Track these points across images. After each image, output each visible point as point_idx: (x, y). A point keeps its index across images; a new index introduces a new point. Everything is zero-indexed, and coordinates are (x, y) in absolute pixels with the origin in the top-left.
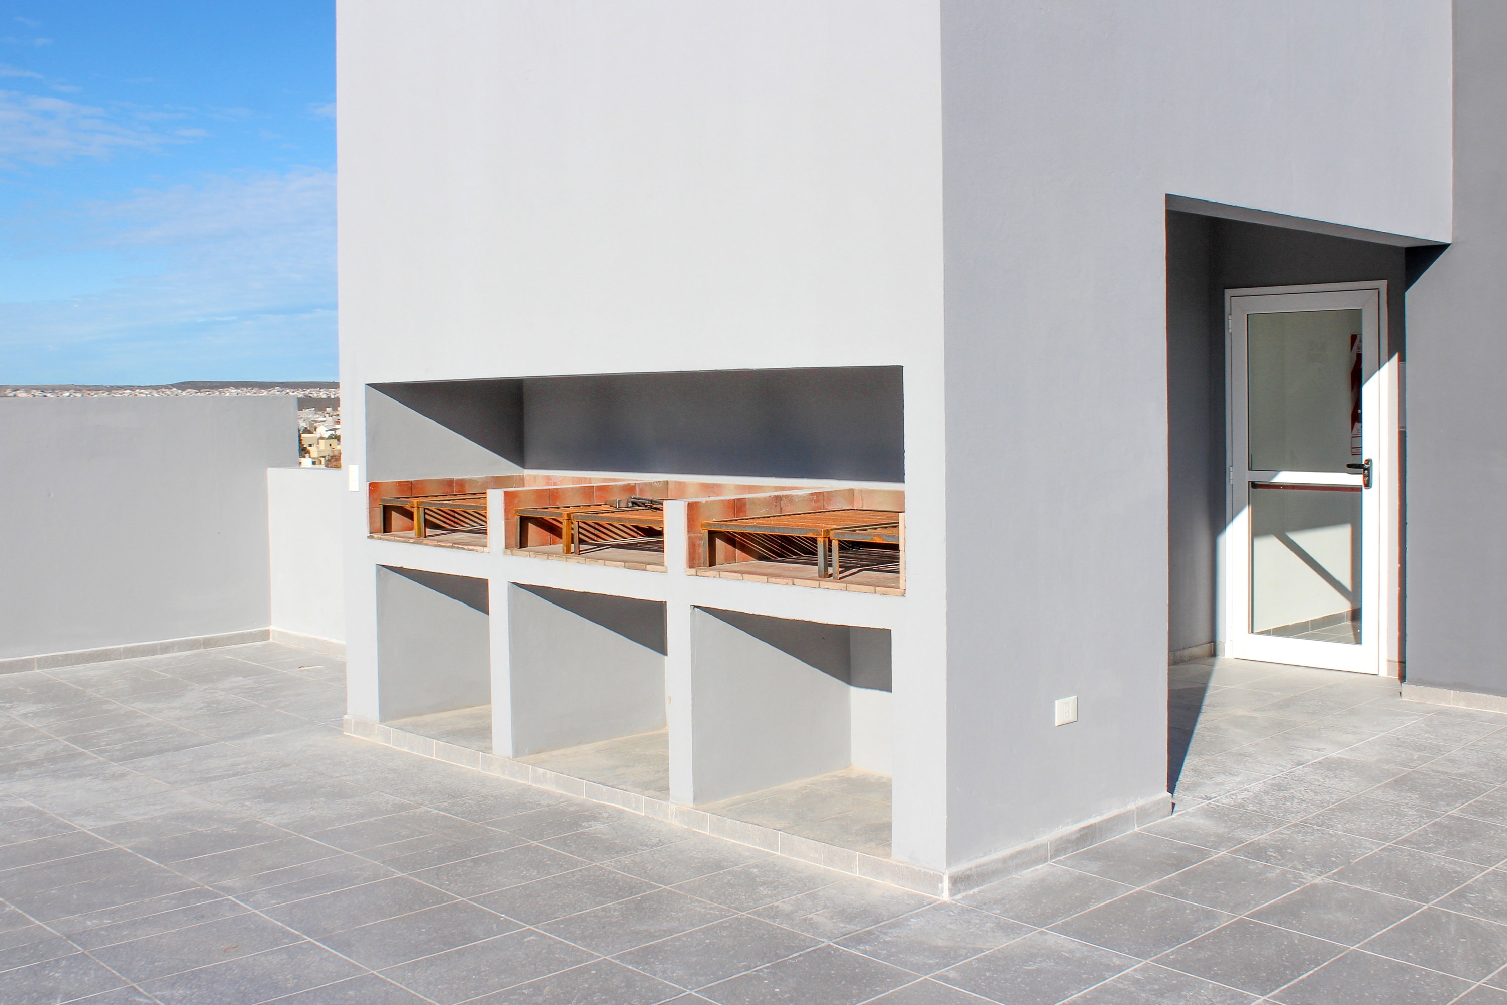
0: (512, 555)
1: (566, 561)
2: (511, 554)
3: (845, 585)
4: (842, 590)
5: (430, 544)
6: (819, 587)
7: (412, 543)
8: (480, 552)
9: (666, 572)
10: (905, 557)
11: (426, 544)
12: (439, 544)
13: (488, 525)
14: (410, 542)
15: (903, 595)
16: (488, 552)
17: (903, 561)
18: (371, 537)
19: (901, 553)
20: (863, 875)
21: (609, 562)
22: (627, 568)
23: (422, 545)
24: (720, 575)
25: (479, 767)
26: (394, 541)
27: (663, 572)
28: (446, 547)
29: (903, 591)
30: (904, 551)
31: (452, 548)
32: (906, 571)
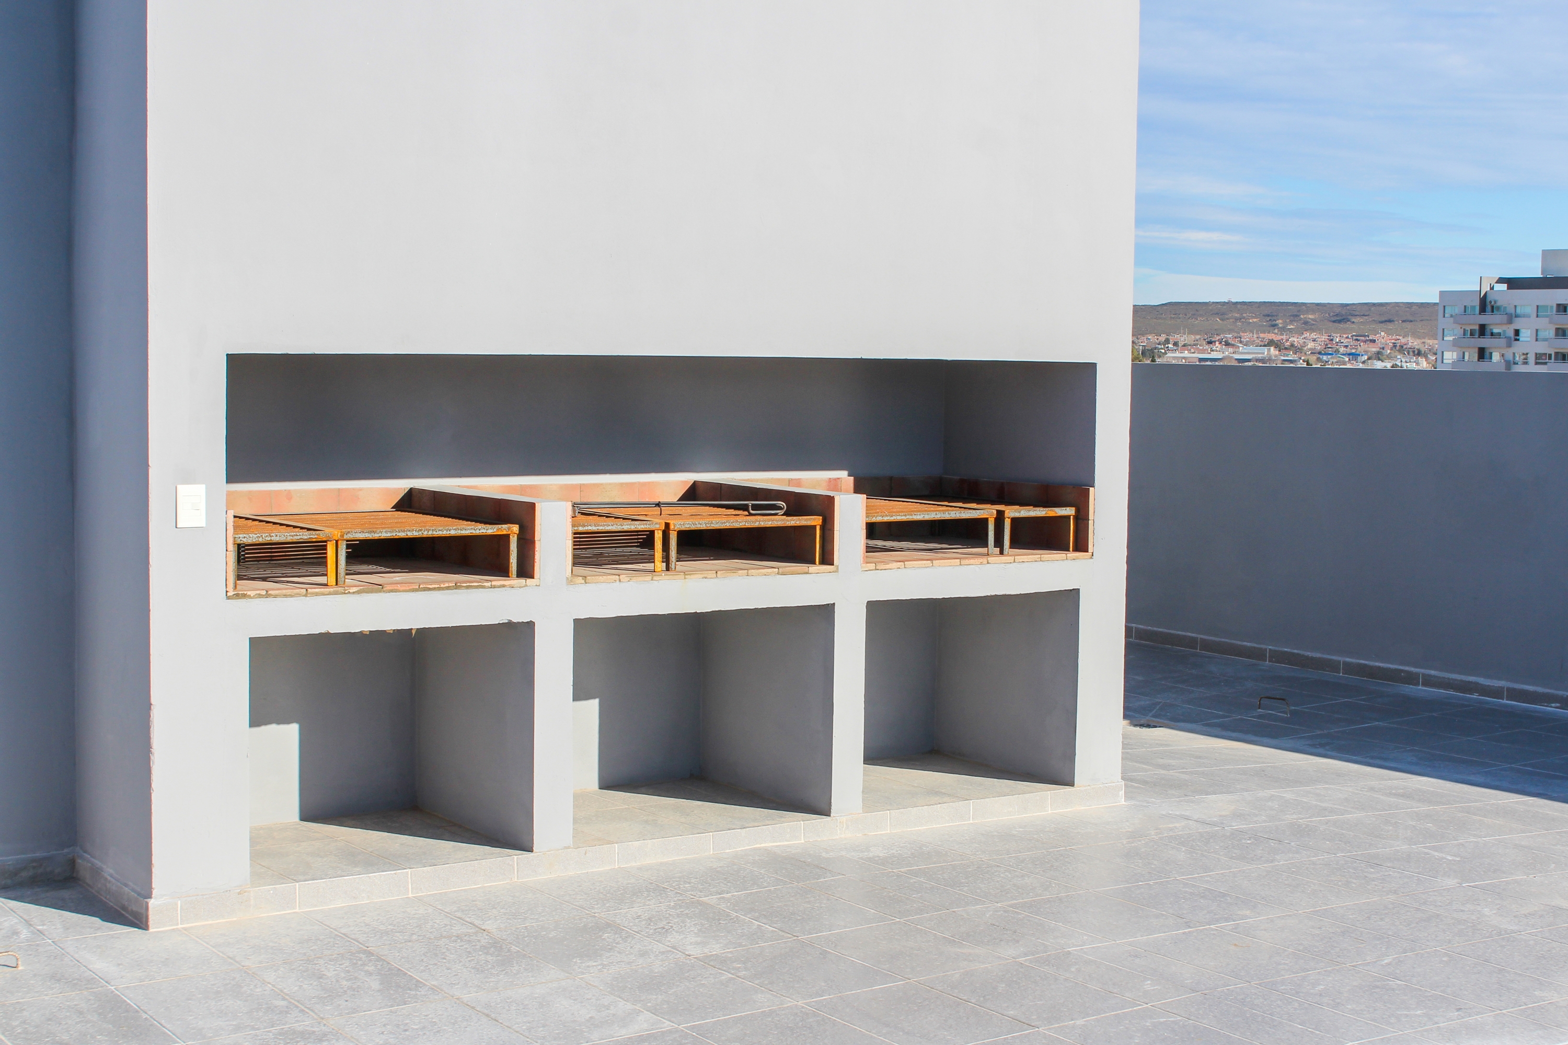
1: (685, 578)
2: (583, 582)
3: (1040, 556)
4: (1036, 561)
6: (1014, 562)
8: (520, 587)
9: (837, 571)
10: (1093, 525)
11: (392, 591)
12: (421, 586)
13: (536, 549)
14: (349, 592)
15: (1091, 558)
16: (536, 585)
17: (1093, 529)
18: (237, 596)
19: (1090, 522)
20: (1056, 810)
21: (750, 571)
22: (781, 575)
23: (380, 594)
24: (905, 565)
25: (515, 877)
26: (306, 595)
27: (833, 572)
28: (443, 589)
29: (1091, 554)
30: (1093, 520)
31: (456, 589)
32: (1094, 537)
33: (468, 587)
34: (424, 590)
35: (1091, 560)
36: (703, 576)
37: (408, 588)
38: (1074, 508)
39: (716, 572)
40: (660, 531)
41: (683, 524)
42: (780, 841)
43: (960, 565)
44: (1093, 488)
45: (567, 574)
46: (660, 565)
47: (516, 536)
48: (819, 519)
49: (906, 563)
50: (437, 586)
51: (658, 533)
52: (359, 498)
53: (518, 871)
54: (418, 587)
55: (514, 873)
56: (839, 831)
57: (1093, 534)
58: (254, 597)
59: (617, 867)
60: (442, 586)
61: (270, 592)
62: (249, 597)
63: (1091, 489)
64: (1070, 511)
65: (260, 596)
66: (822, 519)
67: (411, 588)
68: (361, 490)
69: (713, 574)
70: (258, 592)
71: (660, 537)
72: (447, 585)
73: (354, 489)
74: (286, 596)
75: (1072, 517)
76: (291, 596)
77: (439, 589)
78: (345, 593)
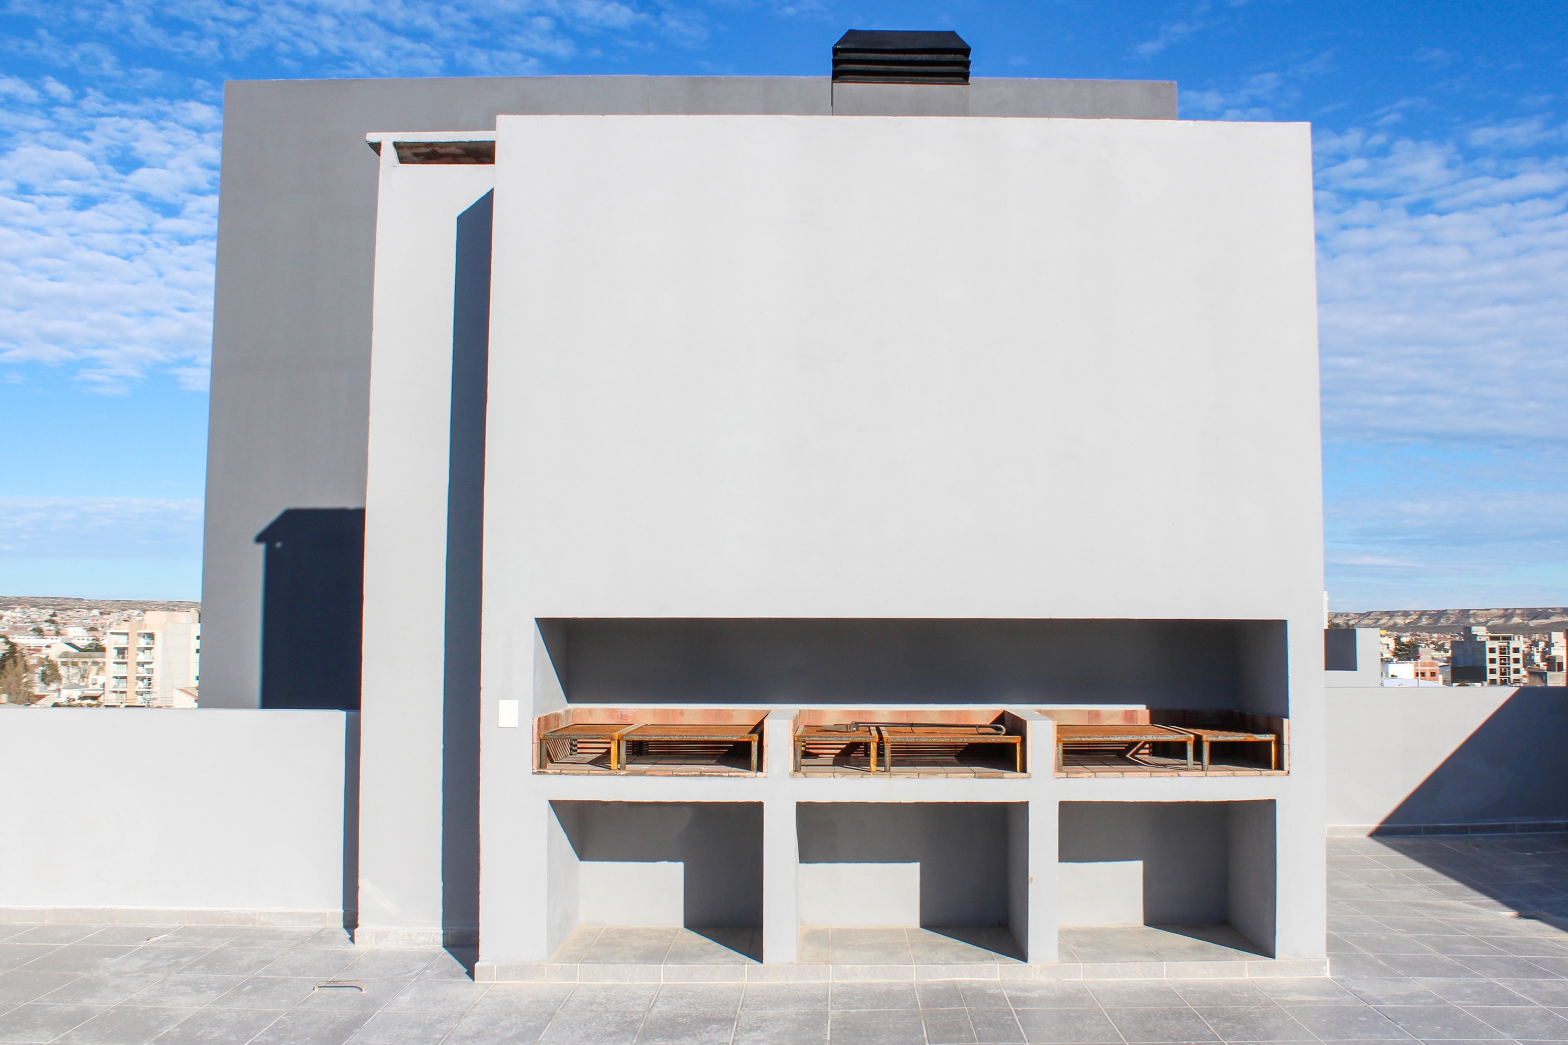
0: (806, 777)
1: (891, 777)
2: (803, 776)
3: (1232, 772)
4: (1229, 776)
5: (659, 774)
6: (1206, 776)
7: (623, 775)
8: (751, 778)
9: (1029, 777)
10: (1289, 749)
11: (652, 775)
12: (674, 773)
13: (765, 752)
14: (620, 775)
15: (1287, 775)
16: (765, 777)
17: (1288, 752)
18: (540, 773)
19: (1285, 746)
20: (1253, 976)
21: (949, 775)
22: (978, 778)
23: (643, 777)
24: (1095, 775)
25: (745, 980)
26: (588, 775)
27: (1026, 778)
28: (691, 776)
29: (1287, 772)
30: (1289, 745)
31: (700, 776)
32: (1290, 758)
33: (710, 776)
34: (676, 776)
35: (1287, 777)
36: (907, 776)
37: (663, 774)
38: (1274, 735)
39: (919, 774)
40: (874, 743)
41: (895, 738)
42: (977, 977)
43: (1151, 776)
44: (1287, 720)
45: (790, 770)
46: (873, 767)
47: (756, 742)
48: (1018, 738)
49: (1096, 773)
50: (686, 774)
51: (873, 744)
52: (732, 716)
53: (748, 976)
54: (671, 774)
55: (745, 976)
56: (1033, 975)
57: (1288, 756)
58: (551, 774)
59: (831, 981)
60: (690, 774)
61: (562, 771)
62: (548, 773)
63: (1285, 720)
64: (1270, 737)
65: (555, 773)
66: (1021, 738)
67: (666, 774)
68: (734, 710)
69: (916, 775)
70: (554, 771)
71: (875, 748)
72: (693, 773)
73: (729, 710)
74: (574, 774)
75: (1273, 742)
76: (578, 775)
77: (688, 776)
78: (617, 775)
